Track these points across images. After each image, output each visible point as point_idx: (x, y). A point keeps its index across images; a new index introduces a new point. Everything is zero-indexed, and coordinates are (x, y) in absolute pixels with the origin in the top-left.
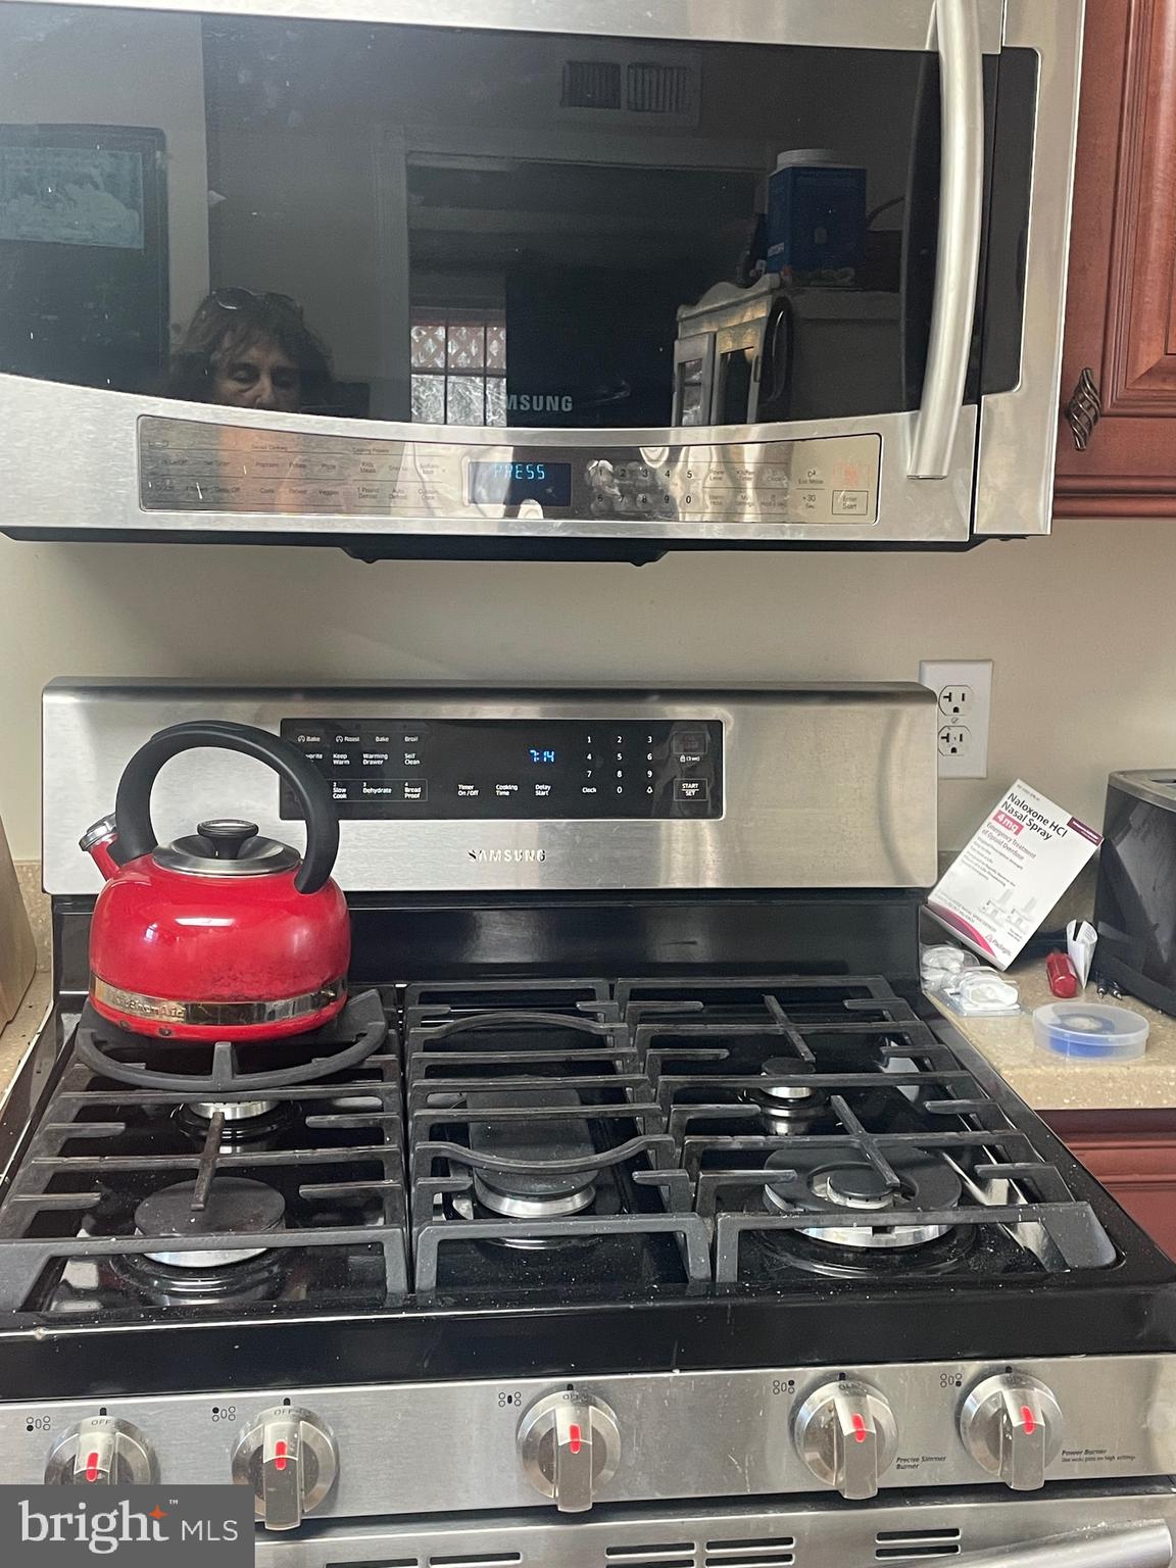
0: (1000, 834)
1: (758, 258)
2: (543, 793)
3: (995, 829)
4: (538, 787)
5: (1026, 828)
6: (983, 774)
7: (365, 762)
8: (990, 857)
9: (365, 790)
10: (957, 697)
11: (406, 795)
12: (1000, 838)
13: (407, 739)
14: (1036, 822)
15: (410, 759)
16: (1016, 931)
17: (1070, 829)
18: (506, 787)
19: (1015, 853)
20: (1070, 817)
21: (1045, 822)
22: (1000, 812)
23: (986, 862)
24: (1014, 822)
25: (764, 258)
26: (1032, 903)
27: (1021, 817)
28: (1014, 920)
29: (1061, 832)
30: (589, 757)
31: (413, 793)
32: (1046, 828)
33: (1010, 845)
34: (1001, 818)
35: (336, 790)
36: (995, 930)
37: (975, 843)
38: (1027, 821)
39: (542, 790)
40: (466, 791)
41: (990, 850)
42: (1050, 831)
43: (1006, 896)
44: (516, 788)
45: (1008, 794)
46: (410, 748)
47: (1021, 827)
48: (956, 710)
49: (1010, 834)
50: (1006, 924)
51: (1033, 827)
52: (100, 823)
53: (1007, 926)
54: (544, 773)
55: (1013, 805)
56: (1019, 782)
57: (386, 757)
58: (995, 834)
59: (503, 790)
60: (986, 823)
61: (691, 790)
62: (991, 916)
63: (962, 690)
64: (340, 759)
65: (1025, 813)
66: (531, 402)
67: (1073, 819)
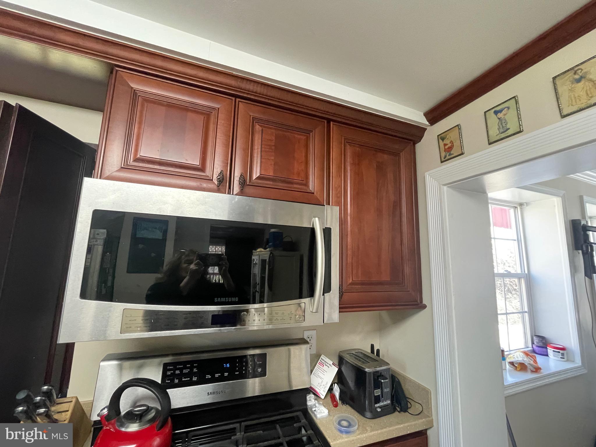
0: (320, 367)
1: (267, 245)
2: (226, 375)
3: (319, 366)
4: (225, 374)
5: (325, 365)
6: (315, 353)
7: (184, 372)
8: (318, 373)
9: (183, 380)
10: (310, 338)
11: (193, 380)
12: (320, 368)
13: (195, 365)
14: (327, 364)
15: (195, 370)
16: (324, 390)
17: (332, 365)
18: (218, 375)
19: (323, 372)
20: (332, 362)
21: (328, 364)
22: (319, 362)
23: (317, 374)
24: (322, 364)
25: (268, 245)
26: (327, 383)
27: (323, 363)
28: (324, 387)
29: (331, 366)
30: (237, 365)
31: (195, 379)
32: (328, 365)
33: (322, 370)
34: (320, 363)
35: (175, 380)
36: (320, 390)
37: (315, 370)
38: (325, 364)
39: (226, 374)
40: (208, 377)
41: (318, 371)
42: (329, 366)
43: (322, 381)
44: (220, 374)
45: (321, 358)
46: (195, 367)
47: (324, 365)
48: (310, 340)
49: (322, 367)
50: (322, 388)
51: (326, 365)
52: (104, 409)
53: (323, 389)
54: (227, 370)
55: (322, 361)
56: (322, 355)
57: (189, 370)
58: (319, 367)
59: (217, 375)
60: (317, 365)
61: (259, 370)
62: (319, 387)
63: (311, 336)
64: (178, 372)
65: (324, 362)
66: (228, 299)
67: (333, 363)
